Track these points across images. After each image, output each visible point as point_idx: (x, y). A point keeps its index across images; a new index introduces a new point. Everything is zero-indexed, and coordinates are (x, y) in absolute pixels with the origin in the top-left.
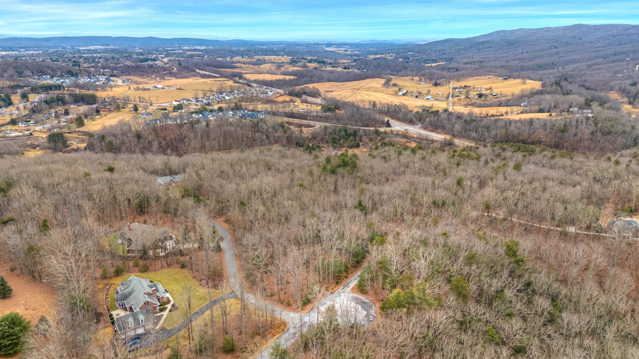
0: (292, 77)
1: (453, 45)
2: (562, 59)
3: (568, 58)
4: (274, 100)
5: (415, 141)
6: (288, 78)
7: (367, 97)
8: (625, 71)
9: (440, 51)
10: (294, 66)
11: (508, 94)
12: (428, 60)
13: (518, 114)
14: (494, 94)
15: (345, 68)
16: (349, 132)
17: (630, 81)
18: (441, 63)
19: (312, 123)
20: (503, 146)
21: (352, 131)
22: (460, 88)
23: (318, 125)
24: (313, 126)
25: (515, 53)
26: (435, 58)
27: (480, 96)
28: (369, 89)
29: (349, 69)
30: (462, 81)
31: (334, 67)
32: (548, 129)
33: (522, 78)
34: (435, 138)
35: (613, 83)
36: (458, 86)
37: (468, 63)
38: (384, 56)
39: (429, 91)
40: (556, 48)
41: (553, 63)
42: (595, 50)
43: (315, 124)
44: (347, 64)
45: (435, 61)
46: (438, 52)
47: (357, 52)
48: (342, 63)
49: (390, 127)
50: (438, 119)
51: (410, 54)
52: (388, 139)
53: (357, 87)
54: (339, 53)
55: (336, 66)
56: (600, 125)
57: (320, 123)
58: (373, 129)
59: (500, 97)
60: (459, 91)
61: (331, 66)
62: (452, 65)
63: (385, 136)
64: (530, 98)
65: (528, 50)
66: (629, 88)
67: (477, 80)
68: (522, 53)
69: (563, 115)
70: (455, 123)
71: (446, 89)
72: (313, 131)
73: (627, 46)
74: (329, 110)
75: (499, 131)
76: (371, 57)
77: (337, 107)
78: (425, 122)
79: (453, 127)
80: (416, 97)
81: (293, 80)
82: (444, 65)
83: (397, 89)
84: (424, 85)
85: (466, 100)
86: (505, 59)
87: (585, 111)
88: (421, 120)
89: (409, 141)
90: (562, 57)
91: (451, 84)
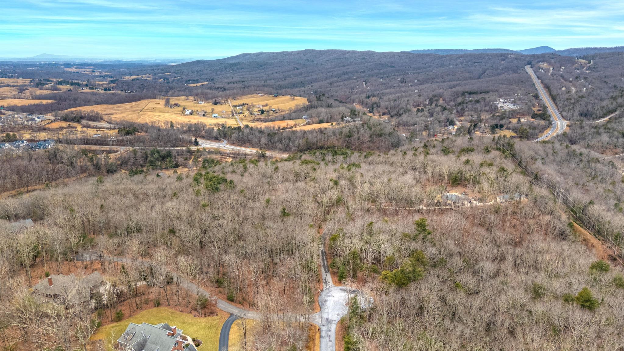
0: (50, 101)
1: (208, 66)
2: (307, 78)
3: (310, 78)
4: (47, 126)
5: (229, 156)
6: (44, 102)
7: (155, 118)
8: (358, 87)
9: (197, 71)
10: (41, 89)
11: (285, 109)
12: (190, 80)
13: (304, 125)
14: (273, 110)
15: (105, 90)
16: (162, 153)
17: (364, 95)
18: (203, 83)
19: (114, 148)
20: (323, 152)
21: (165, 152)
22: (240, 106)
23: (122, 150)
24: (117, 151)
25: (267, 73)
26: (196, 79)
27: (262, 112)
28: (153, 110)
29: (110, 90)
30: (238, 99)
31: (93, 89)
32: (338, 136)
33: (292, 95)
34: (247, 152)
35: (353, 97)
36: (237, 104)
37: (231, 83)
38: (140, 76)
39: (213, 110)
40: (298, 69)
41: (302, 82)
42: (328, 70)
43: (119, 149)
44: (105, 86)
45: (197, 82)
46: (196, 73)
47: (107, 73)
48: (99, 84)
49: (200, 145)
50: (243, 134)
51: (168, 75)
52: (202, 157)
53: (138, 109)
54: (87, 74)
55: (94, 87)
56: (373, 129)
57: (124, 147)
58: (184, 148)
59: (280, 112)
60: (241, 109)
61: (88, 88)
62: (217, 85)
63: (199, 154)
64: (306, 111)
65: (277, 71)
66: (366, 100)
67: (251, 97)
68: (272, 74)
69: (341, 124)
70: (260, 137)
71: (227, 107)
72: (118, 156)
73: (350, 67)
74: (128, 133)
75: (300, 141)
76: (127, 78)
77: (136, 129)
78: (231, 138)
79: (259, 141)
80: (204, 115)
81: (53, 104)
82: (209, 85)
83: (181, 109)
84: (206, 104)
85: (251, 116)
86: (261, 79)
87: (355, 119)
88: (226, 136)
89: (223, 157)
90: (306, 77)
91: (230, 103)
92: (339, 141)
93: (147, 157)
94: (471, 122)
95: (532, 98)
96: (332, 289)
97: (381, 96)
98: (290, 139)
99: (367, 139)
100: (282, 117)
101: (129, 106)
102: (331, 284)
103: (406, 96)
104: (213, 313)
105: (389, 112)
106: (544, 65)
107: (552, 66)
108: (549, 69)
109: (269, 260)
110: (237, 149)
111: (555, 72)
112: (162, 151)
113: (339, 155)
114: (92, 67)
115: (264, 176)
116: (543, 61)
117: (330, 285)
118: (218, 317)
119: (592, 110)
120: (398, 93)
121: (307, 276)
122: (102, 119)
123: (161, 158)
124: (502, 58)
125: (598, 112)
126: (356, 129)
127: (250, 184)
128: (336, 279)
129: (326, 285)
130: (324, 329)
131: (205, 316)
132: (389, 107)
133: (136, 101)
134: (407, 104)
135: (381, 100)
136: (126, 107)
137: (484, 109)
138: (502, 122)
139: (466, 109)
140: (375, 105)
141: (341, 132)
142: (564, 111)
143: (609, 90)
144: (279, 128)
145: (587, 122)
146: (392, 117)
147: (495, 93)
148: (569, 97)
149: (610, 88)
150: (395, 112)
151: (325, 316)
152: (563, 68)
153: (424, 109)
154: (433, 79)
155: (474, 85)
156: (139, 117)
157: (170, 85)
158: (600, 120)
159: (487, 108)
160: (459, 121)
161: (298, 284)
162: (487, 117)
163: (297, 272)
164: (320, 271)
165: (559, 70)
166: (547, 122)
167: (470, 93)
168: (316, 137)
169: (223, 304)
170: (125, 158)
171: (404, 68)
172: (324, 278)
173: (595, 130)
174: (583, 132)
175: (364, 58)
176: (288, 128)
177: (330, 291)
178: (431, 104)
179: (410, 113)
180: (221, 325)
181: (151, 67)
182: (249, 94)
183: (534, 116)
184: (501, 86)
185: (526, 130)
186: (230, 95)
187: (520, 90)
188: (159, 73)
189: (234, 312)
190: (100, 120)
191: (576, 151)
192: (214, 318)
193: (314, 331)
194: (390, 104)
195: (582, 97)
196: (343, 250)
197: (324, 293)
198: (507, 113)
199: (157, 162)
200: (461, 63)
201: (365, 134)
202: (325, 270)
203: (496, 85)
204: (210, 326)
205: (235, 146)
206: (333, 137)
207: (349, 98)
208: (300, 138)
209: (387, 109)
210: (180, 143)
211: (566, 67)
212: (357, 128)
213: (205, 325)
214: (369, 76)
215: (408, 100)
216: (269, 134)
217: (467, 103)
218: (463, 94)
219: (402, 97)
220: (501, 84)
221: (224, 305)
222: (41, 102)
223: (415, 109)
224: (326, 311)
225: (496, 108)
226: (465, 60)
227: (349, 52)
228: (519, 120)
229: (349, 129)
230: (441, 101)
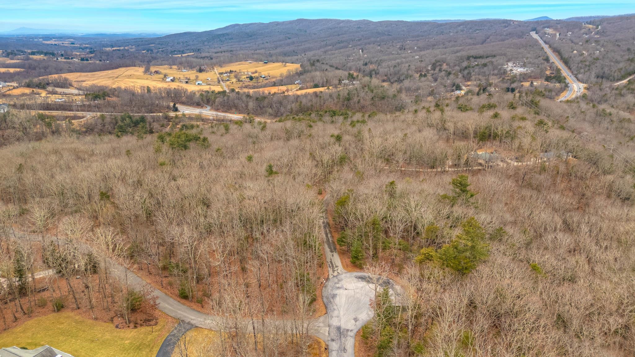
0: (18, 70)
1: (195, 37)
3: (303, 47)
4: (8, 93)
6: (12, 70)
8: (354, 55)
9: (183, 42)
10: (12, 59)
11: (276, 75)
12: (175, 51)
13: (297, 90)
14: (263, 76)
15: (82, 59)
16: (134, 119)
17: (361, 62)
18: (189, 54)
19: (80, 114)
21: (138, 118)
22: (226, 73)
23: (89, 116)
24: (83, 117)
25: (257, 43)
26: (181, 50)
27: (251, 78)
28: (130, 76)
29: (87, 60)
30: (225, 66)
32: (335, 99)
33: (283, 62)
34: (233, 119)
35: (349, 65)
36: (224, 72)
37: (218, 52)
38: (122, 48)
39: (197, 77)
40: (290, 39)
41: (294, 51)
42: (322, 39)
43: (84, 115)
44: (82, 56)
45: (183, 52)
46: (182, 44)
47: (87, 46)
48: (76, 54)
49: (179, 111)
50: (228, 99)
51: (152, 46)
52: (181, 124)
53: (114, 76)
54: (66, 47)
55: (70, 58)
56: (375, 91)
57: (90, 113)
58: (161, 114)
59: (270, 79)
60: (228, 76)
61: (63, 58)
62: (203, 55)
63: (177, 120)
64: (299, 77)
65: (267, 41)
66: (363, 67)
67: (239, 64)
68: (263, 43)
69: (338, 87)
70: (247, 102)
71: (212, 75)
72: (83, 123)
73: (344, 36)
74: (96, 97)
75: (293, 105)
76: (108, 49)
77: (106, 94)
78: (214, 103)
79: (247, 106)
80: (187, 82)
81: (21, 72)
82: (196, 55)
83: (162, 76)
84: (190, 72)
85: (238, 83)
86: (251, 48)
87: (354, 82)
88: (209, 102)
89: (206, 123)
90: (298, 46)
91: (216, 70)
92: (336, 105)
93: (117, 123)
94: (479, 86)
95: (543, 61)
96: (343, 276)
97: (379, 63)
98: (281, 103)
99: (368, 103)
100: (273, 84)
101: (105, 74)
102: (340, 268)
103: (407, 62)
104: (149, 320)
105: (389, 78)
106: (549, 31)
107: (558, 31)
108: (555, 35)
109: (243, 234)
110: (221, 115)
111: (562, 37)
112: (134, 116)
113: (338, 115)
114: (72, 40)
115: (249, 136)
116: (548, 27)
117: (339, 271)
118: (158, 327)
119: (609, 72)
120: (398, 59)
121: (303, 259)
122: (71, 85)
123: (133, 125)
124: (504, 25)
125: (616, 74)
126: (355, 92)
127: (230, 143)
128: (348, 261)
129: (334, 271)
130: (334, 346)
131: (136, 327)
132: (389, 74)
133: (113, 68)
134: (409, 69)
135: (379, 67)
136: (101, 74)
137: (492, 72)
138: (514, 86)
139: (473, 73)
140: (374, 72)
141: (339, 95)
142: (580, 73)
143: (623, 54)
144: (270, 93)
145: (606, 84)
146: (392, 83)
147: (502, 57)
148: (584, 59)
149: (624, 51)
150: (396, 79)
151: (335, 322)
152: (570, 33)
153: (428, 75)
154: (434, 45)
155: (479, 50)
156: (114, 83)
157: (154, 55)
158: (618, 82)
159: (496, 72)
160: (466, 86)
161: (290, 270)
162: (497, 81)
163: (288, 251)
164: (323, 249)
165: (566, 36)
166: (563, 85)
167: (476, 58)
168: (311, 101)
169: (168, 304)
170: (91, 124)
171: (403, 35)
172: (329, 260)
173: (617, 92)
174: (604, 94)
175: (359, 27)
176: (279, 94)
177: (339, 281)
178: (434, 69)
179: (412, 78)
180: (160, 342)
181: (135, 39)
182: (237, 61)
183: (548, 79)
184: (508, 50)
185: (541, 92)
186: (217, 63)
187: (529, 53)
188: (142, 45)
189: (185, 317)
190: (68, 86)
191: (605, 111)
192: (149, 328)
193: (318, 351)
194: (390, 71)
195: (597, 59)
196: (356, 218)
197: (330, 284)
198: (518, 77)
199: (129, 128)
200: (462, 31)
201: (366, 97)
202: (330, 248)
203: (503, 49)
204: (140, 345)
205: (220, 112)
206: (330, 100)
207: (345, 65)
208: (293, 102)
209: (386, 76)
210: (157, 108)
211: (573, 32)
212: (357, 90)
213: (131, 343)
214: (366, 44)
215: (409, 66)
216: (257, 99)
217: (473, 67)
218: (468, 58)
219: (402, 63)
220: (508, 48)
221: (171, 305)
222: (8, 70)
223: (418, 75)
224: (336, 313)
225: (505, 72)
226: (466, 27)
227: (343, 21)
228: (532, 83)
229: (348, 92)
230: (445, 67)
